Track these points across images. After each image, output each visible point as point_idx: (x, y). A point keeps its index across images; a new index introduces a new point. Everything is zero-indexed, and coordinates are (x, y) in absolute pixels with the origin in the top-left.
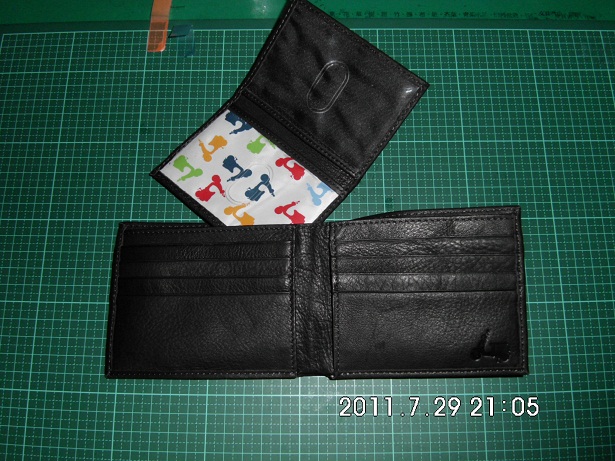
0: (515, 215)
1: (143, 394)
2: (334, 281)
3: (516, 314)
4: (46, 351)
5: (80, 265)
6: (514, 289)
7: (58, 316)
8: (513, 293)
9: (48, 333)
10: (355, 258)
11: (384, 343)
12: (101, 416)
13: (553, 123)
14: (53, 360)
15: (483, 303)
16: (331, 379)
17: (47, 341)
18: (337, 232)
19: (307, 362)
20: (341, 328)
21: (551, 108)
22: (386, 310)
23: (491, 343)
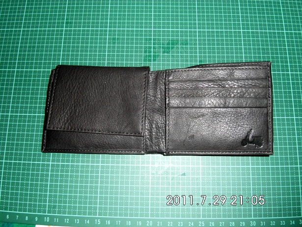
0: (267, 66)
1: (65, 164)
2: (167, 102)
3: (267, 121)
4: (13, 140)
5: (32, 94)
6: (267, 107)
7: (20, 121)
8: (266, 109)
9: (14, 130)
10: (179, 90)
11: (193, 136)
12: (42, 175)
13: (290, 22)
14: (17, 145)
15: (249, 114)
16: (164, 155)
17: (14, 135)
18: (169, 76)
19: (151, 146)
20: (171, 128)
21: (289, 14)
22: (195, 118)
23: (253, 137)
